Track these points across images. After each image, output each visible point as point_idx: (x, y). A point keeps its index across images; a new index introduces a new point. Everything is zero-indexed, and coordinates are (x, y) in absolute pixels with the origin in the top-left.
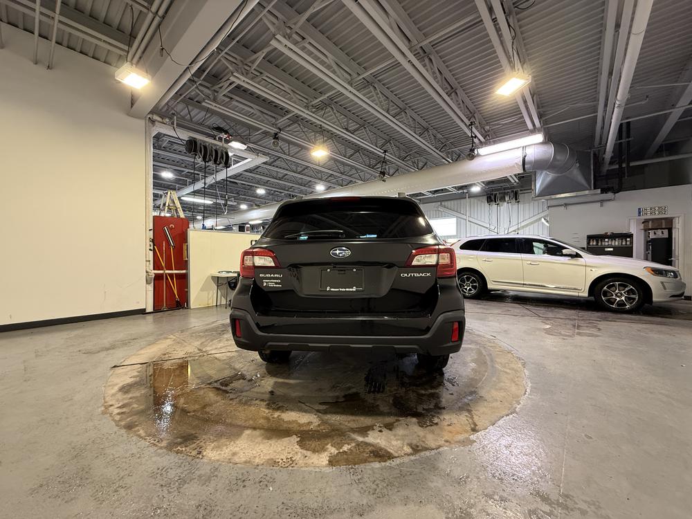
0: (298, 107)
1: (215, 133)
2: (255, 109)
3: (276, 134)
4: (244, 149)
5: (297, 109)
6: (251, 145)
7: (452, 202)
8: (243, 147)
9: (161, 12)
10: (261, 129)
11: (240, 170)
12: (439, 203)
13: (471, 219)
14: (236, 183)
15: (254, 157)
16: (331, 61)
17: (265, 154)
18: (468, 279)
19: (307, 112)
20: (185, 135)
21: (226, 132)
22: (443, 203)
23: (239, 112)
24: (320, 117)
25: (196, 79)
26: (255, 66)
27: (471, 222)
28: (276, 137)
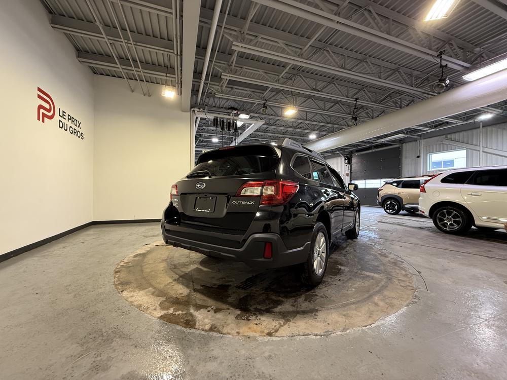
0: (271, 83)
1: (230, 111)
2: (248, 91)
3: (264, 104)
4: (248, 118)
5: (271, 85)
6: (252, 114)
7: (461, 134)
8: (247, 117)
9: (179, 53)
10: (255, 103)
11: (252, 132)
12: (444, 136)
13: (486, 150)
14: (258, 140)
15: (255, 122)
16: (282, 44)
17: (261, 119)
18: (449, 213)
19: (277, 85)
20: (211, 117)
21: (236, 109)
22: (449, 136)
23: (240, 96)
24: (290, 85)
25: (207, 82)
26: (234, 64)
27: (486, 152)
28: (265, 106)
